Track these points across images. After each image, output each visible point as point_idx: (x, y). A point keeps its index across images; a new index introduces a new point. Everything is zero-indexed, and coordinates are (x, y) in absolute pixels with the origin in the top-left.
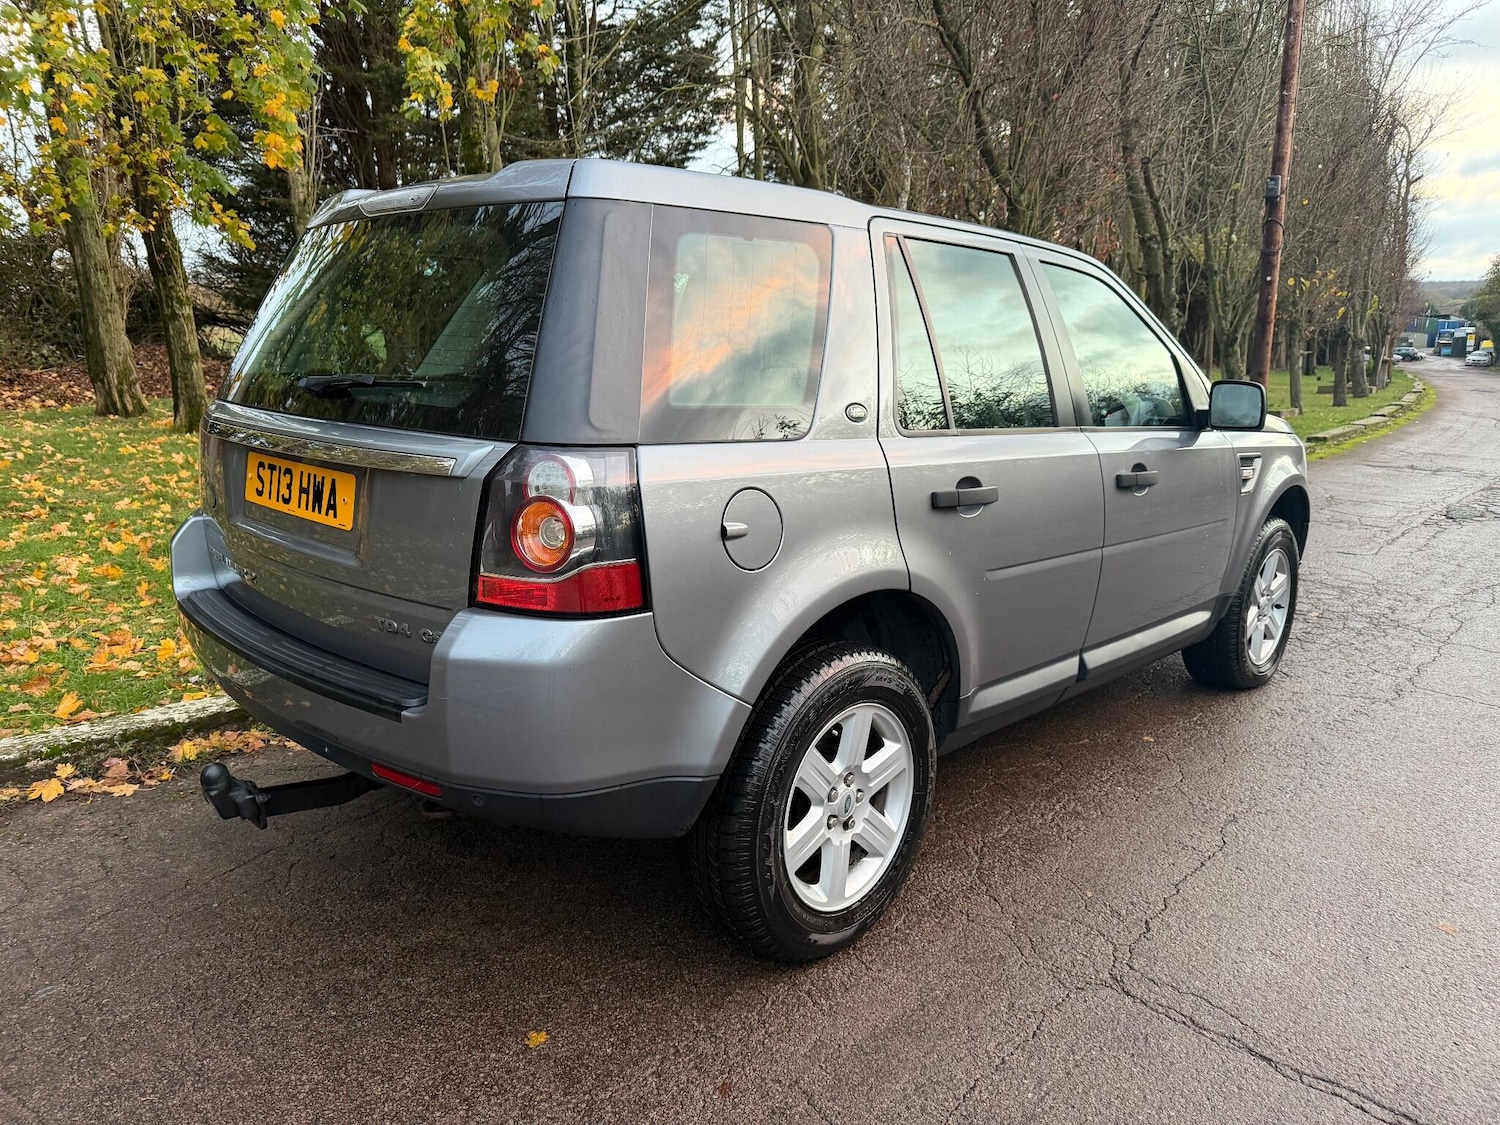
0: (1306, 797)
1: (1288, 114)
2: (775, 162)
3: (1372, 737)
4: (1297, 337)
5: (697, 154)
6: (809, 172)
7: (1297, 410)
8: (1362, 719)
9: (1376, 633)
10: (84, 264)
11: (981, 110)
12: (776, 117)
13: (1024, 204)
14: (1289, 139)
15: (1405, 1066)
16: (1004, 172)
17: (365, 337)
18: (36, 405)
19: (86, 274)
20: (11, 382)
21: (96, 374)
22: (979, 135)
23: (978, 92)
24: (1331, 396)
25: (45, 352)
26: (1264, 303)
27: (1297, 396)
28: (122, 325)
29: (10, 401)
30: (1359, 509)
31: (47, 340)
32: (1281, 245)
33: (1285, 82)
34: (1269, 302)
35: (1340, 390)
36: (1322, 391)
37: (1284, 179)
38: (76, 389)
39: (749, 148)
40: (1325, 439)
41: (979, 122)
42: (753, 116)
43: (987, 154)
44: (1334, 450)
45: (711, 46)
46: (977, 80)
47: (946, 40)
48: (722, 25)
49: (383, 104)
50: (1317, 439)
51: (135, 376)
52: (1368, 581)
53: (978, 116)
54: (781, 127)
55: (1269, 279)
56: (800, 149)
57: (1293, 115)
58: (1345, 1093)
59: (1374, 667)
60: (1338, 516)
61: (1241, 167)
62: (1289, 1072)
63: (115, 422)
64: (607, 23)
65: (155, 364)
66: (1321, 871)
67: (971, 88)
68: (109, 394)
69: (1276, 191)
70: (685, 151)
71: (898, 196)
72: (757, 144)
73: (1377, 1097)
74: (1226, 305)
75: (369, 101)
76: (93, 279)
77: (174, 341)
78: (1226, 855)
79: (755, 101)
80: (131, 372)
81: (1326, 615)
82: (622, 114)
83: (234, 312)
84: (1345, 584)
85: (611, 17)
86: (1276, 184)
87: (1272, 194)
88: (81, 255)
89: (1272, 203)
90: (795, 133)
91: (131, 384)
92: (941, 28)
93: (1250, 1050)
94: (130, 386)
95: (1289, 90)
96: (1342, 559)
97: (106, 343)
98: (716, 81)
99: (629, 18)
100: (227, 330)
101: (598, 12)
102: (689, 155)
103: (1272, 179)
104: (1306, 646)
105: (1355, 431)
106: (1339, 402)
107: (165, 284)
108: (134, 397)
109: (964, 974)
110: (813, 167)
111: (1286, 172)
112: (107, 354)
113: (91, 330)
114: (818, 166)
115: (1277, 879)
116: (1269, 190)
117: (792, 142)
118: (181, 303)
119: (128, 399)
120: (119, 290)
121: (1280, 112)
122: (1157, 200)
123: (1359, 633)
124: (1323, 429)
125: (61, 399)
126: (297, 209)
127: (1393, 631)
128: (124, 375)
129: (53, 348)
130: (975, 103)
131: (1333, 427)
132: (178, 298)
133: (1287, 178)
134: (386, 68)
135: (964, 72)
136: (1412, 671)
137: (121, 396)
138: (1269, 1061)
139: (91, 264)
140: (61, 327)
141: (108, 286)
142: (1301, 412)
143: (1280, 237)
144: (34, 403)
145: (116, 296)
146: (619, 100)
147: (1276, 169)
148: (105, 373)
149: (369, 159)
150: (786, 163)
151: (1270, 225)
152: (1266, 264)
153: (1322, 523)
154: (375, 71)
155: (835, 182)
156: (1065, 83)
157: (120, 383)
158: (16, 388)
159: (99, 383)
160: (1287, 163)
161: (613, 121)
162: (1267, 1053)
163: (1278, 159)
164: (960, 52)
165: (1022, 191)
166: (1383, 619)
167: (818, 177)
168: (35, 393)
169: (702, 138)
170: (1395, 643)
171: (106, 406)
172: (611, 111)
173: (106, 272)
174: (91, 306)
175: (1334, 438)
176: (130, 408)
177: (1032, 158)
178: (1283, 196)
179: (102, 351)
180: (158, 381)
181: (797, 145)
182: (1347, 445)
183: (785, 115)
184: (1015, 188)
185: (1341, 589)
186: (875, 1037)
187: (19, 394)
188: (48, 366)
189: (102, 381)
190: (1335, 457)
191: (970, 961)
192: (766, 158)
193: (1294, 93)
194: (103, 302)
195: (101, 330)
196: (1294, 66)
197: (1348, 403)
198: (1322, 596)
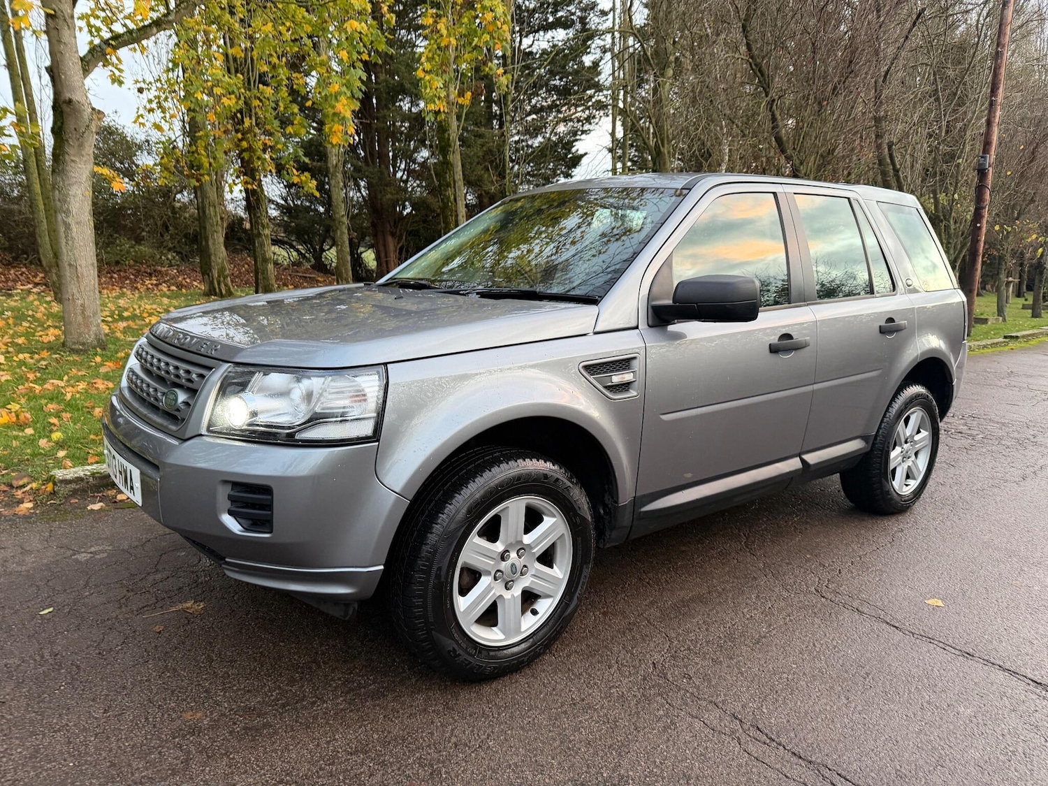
0: (949, 523)
1: (995, 113)
2: (635, 141)
3: (998, 499)
4: (1004, 267)
5: (583, 136)
6: (660, 150)
7: (1001, 318)
8: (996, 490)
9: (1019, 448)
10: (203, 202)
11: (776, 111)
12: (638, 112)
13: (803, 172)
14: (995, 130)
15: (973, 635)
16: (789, 152)
17: (361, 253)
18: (165, 289)
19: (204, 208)
20: (150, 275)
21: (206, 270)
22: (773, 128)
23: (774, 100)
24: (1030, 311)
25: (170, 257)
26: (975, 241)
27: (1002, 309)
28: (222, 240)
29: (150, 286)
30: (1030, 380)
31: (170, 250)
32: (988, 202)
33: (994, 91)
34: (978, 241)
35: (1037, 306)
36: (1024, 307)
37: (992, 157)
38: (188, 280)
39: (620, 134)
40: (1017, 337)
41: (774, 119)
42: (623, 112)
43: (779, 140)
44: (1022, 345)
45: (596, 64)
46: (773, 94)
47: (754, 67)
48: (605, 52)
49: (384, 103)
50: (1012, 337)
51: (227, 272)
52: (1023, 420)
53: (773, 115)
54: (641, 119)
55: (978, 225)
56: (654, 133)
57: (998, 113)
58: (936, 642)
59: (1013, 465)
60: (1013, 383)
61: (963, 148)
62: (907, 632)
63: (214, 300)
64: (527, 50)
65: (235, 266)
66: (948, 556)
67: (768, 98)
68: (212, 283)
69: (985, 165)
70: (575, 134)
71: (720, 165)
72: (625, 131)
73: (954, 645)
74: (949, 243)
75: (374, 101)
76: (207, 211)
77: (258, 250)
78: (892, 546)
79: (625, 101)
80: (225, 270)
81: (989, 437)
82: (535, 110)
83: (282, 235)
84: (1007, 421)
85: (531, 46)
86: (985, 160)
87: (982, 167)
88: (201, 196)
89: (982, 173)
90: (650, 122)
91: (225, 277)
92: (750, 60)
93: (888, 623)
94: (224, 278)
95: (996, 96)
96: (1009, 407)
97: (212, 251)
98: (598, 87)
99: (542, 47)
100: (277, 247)
101: (523, 43)
102: (578, 137)
103: (982, 157)
104: (969, 452)
105: (1042, 333)
106: (1036, 315)
107: (255, 215)
108: (226, 285)
109: (733, 582)
110: (663, 146)
111: (993, 152)
112: (213, 258)
113: (204, 243)
114: (666, 145)
115: (921, 557)
116: (980, 165)
117: (649, 128)
118: (263, 227)
119: (223, 286)
120: (222, 218)
121: (990, 112)
122: (898, 171)
123: (1008, 447)
124: (1018, 331)
125: (180, 286)
126: (331, 170)
127: (1031, 448)
128: (221, 271)
129: (174, 254)
130: (771, 108)
131: (1025, 330)
132: (262, 224)
133: (993, 157)
134: (386, 81)
135: (765, 86)
136: (1036, 468)
137: (219, 284)
138: (897, 628)
139: (206, 203)
140: (178, 242)
141: (216, 215)
142: (1004, 320)
143: (987, 196)
144: (164, 287)
145: (220, 222)
146: (534, 101)
147: (986, 149)
148: (211, 270)
149: (373, 138)
150: (645, 143)
151: (980, 189)
152: (978, 216)
153: (1001, 387)
154: (379, 84)
155: (677, 156)
156: (833, 93)
157: (219, 276)
158: (154, 278)
159: (207, 276)
160: (994, 146)
161: (529, 114)
162: (897, 625)
163: (987, 144)
164: (762, 75)
165: (801, 164)
166: (1027, 441)
167: (666, 152)
168: (164, 282)
169: (586, 127)
170: (1030, 454)
171: (210, 290)
172: (528, 108)
173: (215, 207)
174: (205, 228)
175: (1023, 337)
176: (224, 292)
177: (808, 143)
178: (991, 169)
179: (209, 257)
180: (236, 277)
181: (652, 131)
182: (1033, 342)
183: (643, 111)
184: (797, 162)
185: (1003, 424)
186: (683, 601)
187: (155, 282)
188: (170, 266)
189: (208, 275)
190: (1022, 349)
191: (737, 578)
192: (630, 139)
193: (1000, 98)
194: (212, 226)
195: (210, 243)
196: (1000, 80)
197: (1043, 315)
198: (989, 427)
